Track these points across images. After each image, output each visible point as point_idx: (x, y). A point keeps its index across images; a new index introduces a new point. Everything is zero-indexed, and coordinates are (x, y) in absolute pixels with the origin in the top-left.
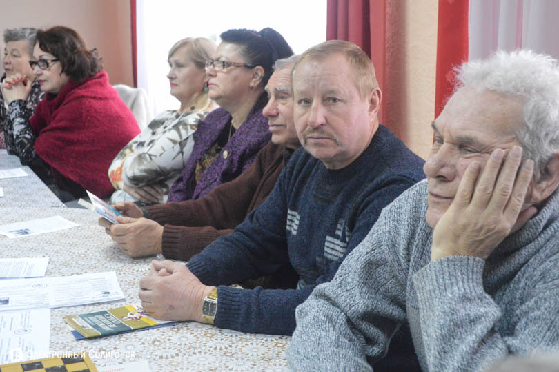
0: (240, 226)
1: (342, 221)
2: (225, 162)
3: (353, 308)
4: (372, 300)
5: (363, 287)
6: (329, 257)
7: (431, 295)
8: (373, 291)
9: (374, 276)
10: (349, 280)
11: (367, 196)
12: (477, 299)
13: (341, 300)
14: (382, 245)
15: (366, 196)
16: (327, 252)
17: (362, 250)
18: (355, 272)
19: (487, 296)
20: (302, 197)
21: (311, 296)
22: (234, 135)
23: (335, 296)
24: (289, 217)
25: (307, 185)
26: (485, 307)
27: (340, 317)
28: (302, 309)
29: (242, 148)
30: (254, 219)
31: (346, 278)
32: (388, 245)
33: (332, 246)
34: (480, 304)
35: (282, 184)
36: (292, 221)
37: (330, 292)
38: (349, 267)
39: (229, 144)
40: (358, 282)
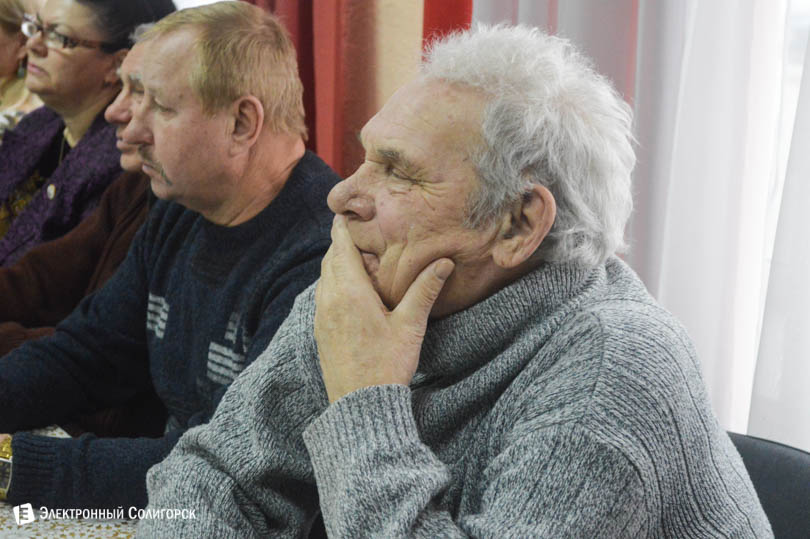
0: (65, 322)
1: (236, 316)
2: (51, 205)
3: (247, 465)
4: (278, 450)
5: (263, 429)
6: (215, 378)
7: (332, 464)
8: (281, 436)
9: (281, 410)
10: (240, 418)
11: (279, 276)
12: (403, 454)
13: (226, 453)
14: (295, 357)
15: (275, 276)
16: (211, 371)
17: (261, 367)
18: (250, 404)
19: (423, 447)
20: (173, 271)
21: (174, 450)
22: (68, 157)
23: (216, 446)
24: (151, 307)
25: (181, 251)
26: (418, 468)
27: (222, 488)
28: (157, 473)
29: (80, 181)
30: (91, 311)
31: (234, 414)
32: (303, 356)
33: (218, 359)
34: (411, 463)
35: (140, 249)
36: (156, 314)
37: (207, 439)
38: (241, 395)
39: (57, 172)
40: (255, 420)
